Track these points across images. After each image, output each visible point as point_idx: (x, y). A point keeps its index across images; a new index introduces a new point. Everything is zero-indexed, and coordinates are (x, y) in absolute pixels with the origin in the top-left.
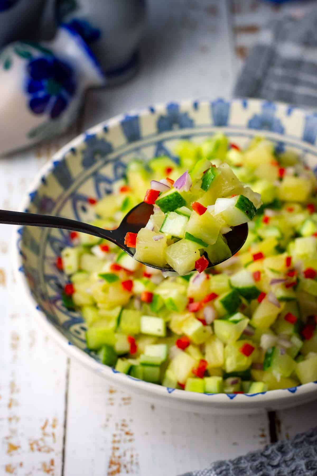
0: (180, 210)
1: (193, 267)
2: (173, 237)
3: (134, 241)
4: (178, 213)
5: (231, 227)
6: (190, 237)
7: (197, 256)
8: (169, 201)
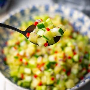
0: (43, 28)
1: (44, 45)
2: (40, 36)
3: (29, 35)
4: (42, 29)
5: (56, 36)
6: (44, 37)
7: (45, 42)
8: (40, 26)
